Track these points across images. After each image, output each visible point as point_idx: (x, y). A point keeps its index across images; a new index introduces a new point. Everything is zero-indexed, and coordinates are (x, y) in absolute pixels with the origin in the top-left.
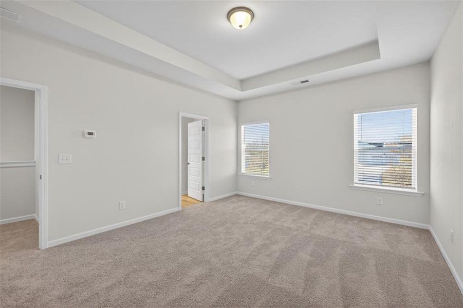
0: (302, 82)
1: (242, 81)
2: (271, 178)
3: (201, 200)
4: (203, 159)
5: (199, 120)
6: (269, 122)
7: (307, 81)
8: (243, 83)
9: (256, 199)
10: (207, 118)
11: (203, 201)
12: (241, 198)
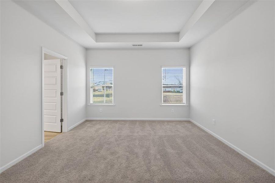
0: (133, 45)
1: (97, 34)
2: (115, 105)
3: (60, 131)
4: (62, 94)
5: (58, 58)
6: (113, 67)
7: (142, 45)
8: (98, 36)
9: (105, 121)
10: (66, 58)
11: (62, 132)
12: (94, 123)
